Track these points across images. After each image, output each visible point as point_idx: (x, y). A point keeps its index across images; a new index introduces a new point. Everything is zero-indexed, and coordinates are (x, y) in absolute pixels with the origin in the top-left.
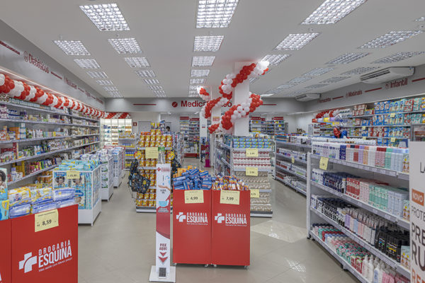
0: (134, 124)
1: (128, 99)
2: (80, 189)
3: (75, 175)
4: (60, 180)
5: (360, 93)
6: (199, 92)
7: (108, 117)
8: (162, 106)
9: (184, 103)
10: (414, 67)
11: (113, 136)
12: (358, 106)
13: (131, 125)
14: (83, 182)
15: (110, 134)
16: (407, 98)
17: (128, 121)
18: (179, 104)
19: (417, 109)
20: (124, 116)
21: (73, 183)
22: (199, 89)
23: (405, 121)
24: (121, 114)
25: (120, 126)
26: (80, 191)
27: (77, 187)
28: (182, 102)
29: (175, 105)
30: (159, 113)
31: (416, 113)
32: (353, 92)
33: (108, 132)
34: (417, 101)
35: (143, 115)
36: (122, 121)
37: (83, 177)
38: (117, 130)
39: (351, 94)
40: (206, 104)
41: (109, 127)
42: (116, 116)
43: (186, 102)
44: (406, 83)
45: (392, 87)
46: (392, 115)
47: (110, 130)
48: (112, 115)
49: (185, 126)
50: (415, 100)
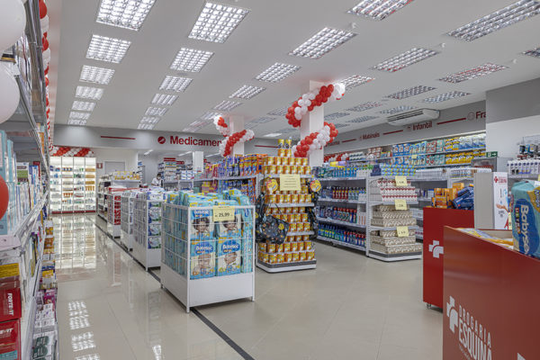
0: (99, 166)
1: (91, 129)
2: (234, 238)
3: (227, 214)
4: (201, 223)
5: (376, 135)
6: (216, 122)
7: (58, 154)
8: (144, 142)
9: (175, 139)
10: (440, 111)
11: (65, 183)
12: (372, 149)
13: (94, 167)
14: (239, 226)
15: (59, 180)
16: (429, 141)
17: (91, 161)
18: (168, 140)
19: (440, 150)
20: (84, 152)
21: (222, 229)
22: (217, 119)
23: (427, 162)
24: (78, 150)
25: (75, 168)
26: (234, 243)
27: (230, 234)
28: (172, 137)
29: (161, 140)
30: (137, 150)
31: (440, 154)
32: (369, 135)
33: (56, 176)
34: (440, 143)
35: (113, 152)
36: (80, 160)
37: (238, 216)
38: (71, 173)
39: (365, 137)
40: (227, 138)
41: (58, 169)
42: (70, 152)
43: (177, 138)
44: (430, 126)
45: (414, 129)
46: (414, 156)
47: (59, 173)
48: (64, 150)
49: (171, 170)
50: (438, 142)
